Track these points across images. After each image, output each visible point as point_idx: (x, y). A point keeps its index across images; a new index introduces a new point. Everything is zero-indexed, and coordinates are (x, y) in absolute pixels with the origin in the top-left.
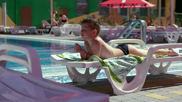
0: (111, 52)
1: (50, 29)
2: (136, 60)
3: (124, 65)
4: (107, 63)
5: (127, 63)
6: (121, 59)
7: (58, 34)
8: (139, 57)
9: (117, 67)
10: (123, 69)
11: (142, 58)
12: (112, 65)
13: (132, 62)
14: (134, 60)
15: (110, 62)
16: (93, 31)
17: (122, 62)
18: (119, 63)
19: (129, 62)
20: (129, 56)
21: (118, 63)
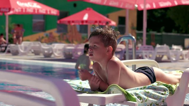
0: (134, 79)
1: (6, 47)
2: (167, 90)
3: (154, 97)
4: (133, 95)
5: (158, 94)
6: (149, 88)
7: (16, 53)
8: (170, 85)
9: (145, 100)
10: (152, 103)
11: (174, 87)
12: (139, 98)
13: (163, 93)
14: (165, 90)
15: (136, 94)
16: (108, 48)
17: (151, 94)
18: (147, 94)
19: (159, 93)
20: (157, 83)
21: (145, 95)
